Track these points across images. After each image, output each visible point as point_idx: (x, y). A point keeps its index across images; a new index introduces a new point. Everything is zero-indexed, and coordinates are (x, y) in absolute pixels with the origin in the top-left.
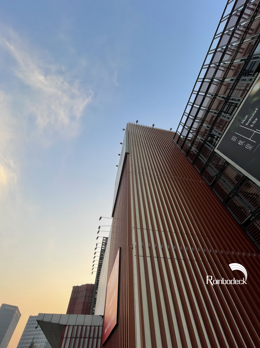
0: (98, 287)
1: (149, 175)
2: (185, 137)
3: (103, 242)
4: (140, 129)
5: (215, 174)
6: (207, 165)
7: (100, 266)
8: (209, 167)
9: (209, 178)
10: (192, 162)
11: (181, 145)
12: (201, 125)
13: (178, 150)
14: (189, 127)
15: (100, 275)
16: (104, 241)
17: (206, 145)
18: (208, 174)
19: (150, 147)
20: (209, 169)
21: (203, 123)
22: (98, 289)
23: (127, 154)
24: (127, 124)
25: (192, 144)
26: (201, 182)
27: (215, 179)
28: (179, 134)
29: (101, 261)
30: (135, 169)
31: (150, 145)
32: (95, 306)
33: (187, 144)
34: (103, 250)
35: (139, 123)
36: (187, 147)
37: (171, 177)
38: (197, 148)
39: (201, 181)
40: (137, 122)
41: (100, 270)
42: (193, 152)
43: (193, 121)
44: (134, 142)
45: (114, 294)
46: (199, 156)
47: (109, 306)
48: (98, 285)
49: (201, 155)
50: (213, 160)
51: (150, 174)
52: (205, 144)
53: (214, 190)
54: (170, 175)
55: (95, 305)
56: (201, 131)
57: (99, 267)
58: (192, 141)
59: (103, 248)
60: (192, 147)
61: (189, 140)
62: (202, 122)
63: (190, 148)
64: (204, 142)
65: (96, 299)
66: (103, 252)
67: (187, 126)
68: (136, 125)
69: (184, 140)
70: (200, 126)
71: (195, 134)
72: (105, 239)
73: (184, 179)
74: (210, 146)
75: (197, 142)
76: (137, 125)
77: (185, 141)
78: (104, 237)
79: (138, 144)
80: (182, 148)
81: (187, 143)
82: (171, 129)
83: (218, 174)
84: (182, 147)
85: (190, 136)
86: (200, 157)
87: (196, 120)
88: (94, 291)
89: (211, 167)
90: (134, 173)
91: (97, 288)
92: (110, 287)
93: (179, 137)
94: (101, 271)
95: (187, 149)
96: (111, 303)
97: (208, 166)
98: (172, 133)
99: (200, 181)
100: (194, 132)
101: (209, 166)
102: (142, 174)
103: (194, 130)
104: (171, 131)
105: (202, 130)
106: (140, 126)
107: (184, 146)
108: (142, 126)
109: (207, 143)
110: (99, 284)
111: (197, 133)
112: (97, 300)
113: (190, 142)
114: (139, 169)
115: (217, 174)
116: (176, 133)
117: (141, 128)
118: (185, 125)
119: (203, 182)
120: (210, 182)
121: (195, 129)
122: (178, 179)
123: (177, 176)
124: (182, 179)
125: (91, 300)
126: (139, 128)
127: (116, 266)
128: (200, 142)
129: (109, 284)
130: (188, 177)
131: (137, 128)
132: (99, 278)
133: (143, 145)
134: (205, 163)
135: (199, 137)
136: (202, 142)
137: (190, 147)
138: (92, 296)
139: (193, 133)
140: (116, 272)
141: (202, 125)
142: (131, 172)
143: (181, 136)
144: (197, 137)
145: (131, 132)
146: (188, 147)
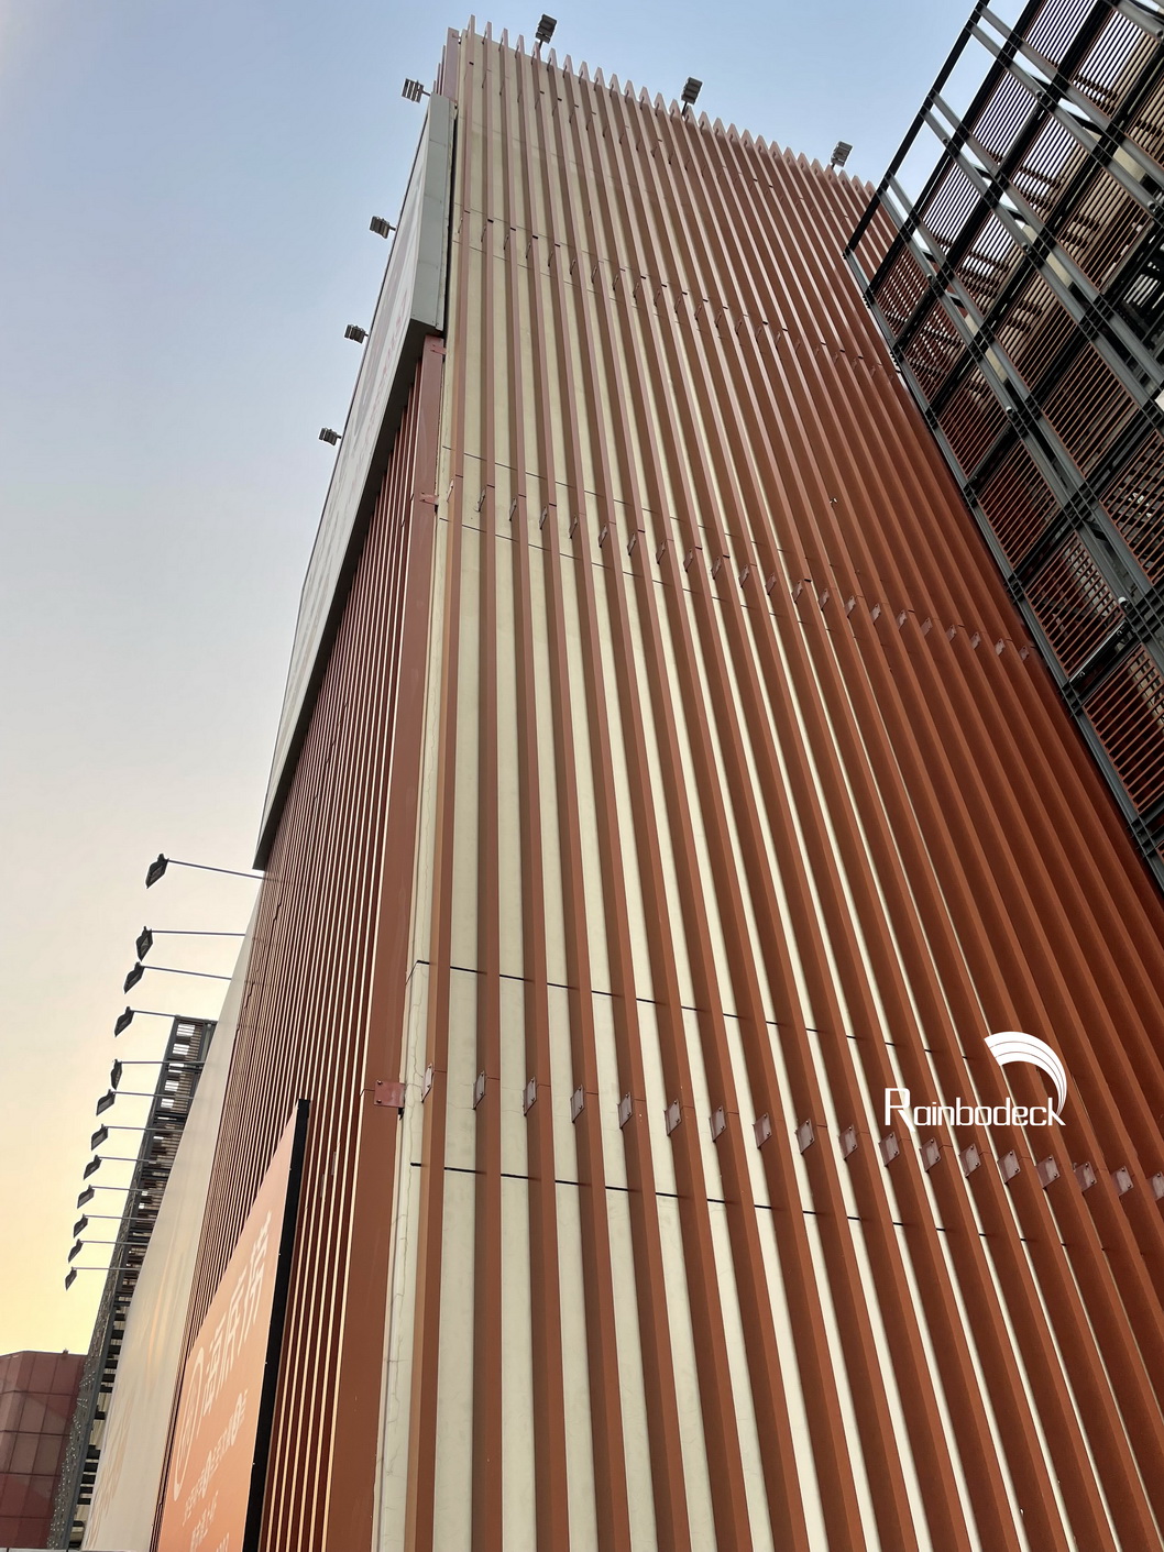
0: (111, 1378)
1: (595, 555)
2: (945, 242)
3: (170, 1056)
4: (563, 107)
5: (1122, 599)
6: (1076, 518)
7: (137, 1229)
8: (1085, 538)
9: (1069, 630)
10: (963, 481)
11: (904, 314)
12: (1100, 159)
13: (870, 363)
14: (997, 158)
15: (131, 1294)
16: (181, 1049)
17: (1102, 347)
18: (1068, 596)
19: (639, 295)
20: (1083, 556)
21: (1121, 139)
22: (110, 1390)
23: (420, 336)
24: (453, 34)
25: (994, 321)
26: (1004, 656)
27: (1116, 639)
28: (905, 216)
29: (145, 1193)
30: (487, 485)
31: (637, 277)
32: (84, 1496)
33: (952, 311)
34: (166, 1112)
35: (559, 49)
36: (946, 341)
37: (775, 592)
38: (1023, 366)
39: (999, 648)
40: (546, 28)
41: (139, 1260)
42: (985, 390)
43: (1039, 109)
44: (498, 230)
45: (234, 1425)
46: (1025, 435)
47: (193, 1499)
48: (114, 1365)
49: (1046, 427)
50: (1129, 480)
51: (606, 544)
52: (1094, 339)
53: (1088, 727)
54: (770, 569)
55: (90, 1491)
56: (1086, 209)
57: (130, 1238)
58: (999, 297)
59: (167, 1103)
60: (985, 348)
61: (976, 284)
62: (1111, 129)
63: (966, 355)
64: (1095, 317)
65: (94, 1453)
66: (170, 1128)
67: (980, 150)
68: (535, 62)
69: (931, 271)
70: (1090, 161)
71: (1032, 235)
72: (186, 1031)
73: (877, 612)
74: (1131, 363)
75: (1036, 310)
76: (544, 58)
77: (944, 280)
78: (179, 1020)
79: (529, 256)
80: (902, 345)
81: (957, 302)
82: (842, 153)
83: (1143, 602)
84: (906, 337)
85: (994, 241)
86: (1030, 445)
87: (1062, 103)
88: (83, 1402)
89: (1100, 535)
90: (471, 518)
91: (106, 1383)
92: (206, 1377)
93: (898, 238)
94: (146, 1270)
95: (943, 358)
96: (205, 1480)
97: (1079, 528)
98: (848, 188)
99: (995, 643)
100: (1028, 216)
101: (1092, 525)
102: (534, 537)
103: (1029, 197)
104: (837, 169)
105: (1101, 204)
106: (566, 76)
107: (928, 327)
108: (583, 83)
109: (1118, 326)
110: (124, 1359)
111: (1050, 223)
112: (104, 1463)
113: (984, 300)
114: (517, 495)
115: (1136, 601)
116: (876, 201)
117: (578, 99)
118: (965, 130)
119: (1018, 659)
120: (1070, 659)
121: (1041, 189)
122: (828, 608)
123: (822, 587)
124: (854, 616)
125: (61, 1458)
126: (555, 100)
127: (264, 1230)
128: (1059, 312)
129: (198, 1356)
130: (909, 605)
131: (538, 93)
132: (122, 1318)
133: (574, 270)
134: (1062, 498)
135: (1060, 267)
136: (1077, 313)
137: (974, 348)
138: (65, 1436)
139: (1016, 216)
140: (260, 1275)
141: (1107, 161)
142: (442, 512)
143: (917, 235)
144: (1041, 264)
145: (477, 129)
146: (959, 345)
